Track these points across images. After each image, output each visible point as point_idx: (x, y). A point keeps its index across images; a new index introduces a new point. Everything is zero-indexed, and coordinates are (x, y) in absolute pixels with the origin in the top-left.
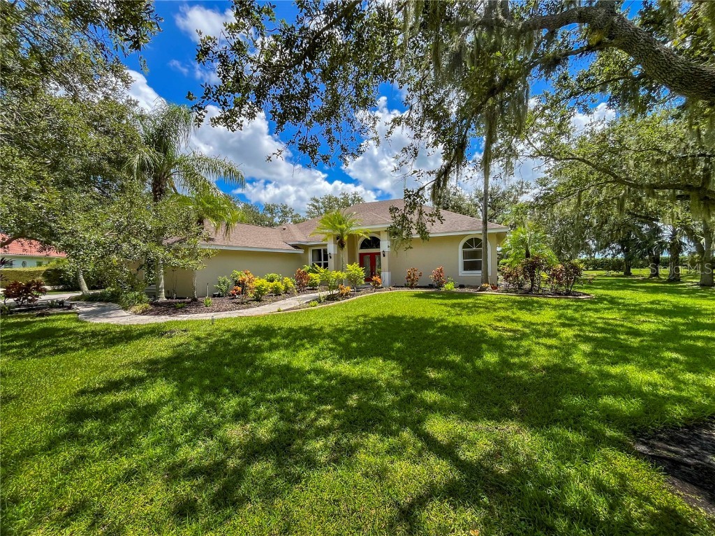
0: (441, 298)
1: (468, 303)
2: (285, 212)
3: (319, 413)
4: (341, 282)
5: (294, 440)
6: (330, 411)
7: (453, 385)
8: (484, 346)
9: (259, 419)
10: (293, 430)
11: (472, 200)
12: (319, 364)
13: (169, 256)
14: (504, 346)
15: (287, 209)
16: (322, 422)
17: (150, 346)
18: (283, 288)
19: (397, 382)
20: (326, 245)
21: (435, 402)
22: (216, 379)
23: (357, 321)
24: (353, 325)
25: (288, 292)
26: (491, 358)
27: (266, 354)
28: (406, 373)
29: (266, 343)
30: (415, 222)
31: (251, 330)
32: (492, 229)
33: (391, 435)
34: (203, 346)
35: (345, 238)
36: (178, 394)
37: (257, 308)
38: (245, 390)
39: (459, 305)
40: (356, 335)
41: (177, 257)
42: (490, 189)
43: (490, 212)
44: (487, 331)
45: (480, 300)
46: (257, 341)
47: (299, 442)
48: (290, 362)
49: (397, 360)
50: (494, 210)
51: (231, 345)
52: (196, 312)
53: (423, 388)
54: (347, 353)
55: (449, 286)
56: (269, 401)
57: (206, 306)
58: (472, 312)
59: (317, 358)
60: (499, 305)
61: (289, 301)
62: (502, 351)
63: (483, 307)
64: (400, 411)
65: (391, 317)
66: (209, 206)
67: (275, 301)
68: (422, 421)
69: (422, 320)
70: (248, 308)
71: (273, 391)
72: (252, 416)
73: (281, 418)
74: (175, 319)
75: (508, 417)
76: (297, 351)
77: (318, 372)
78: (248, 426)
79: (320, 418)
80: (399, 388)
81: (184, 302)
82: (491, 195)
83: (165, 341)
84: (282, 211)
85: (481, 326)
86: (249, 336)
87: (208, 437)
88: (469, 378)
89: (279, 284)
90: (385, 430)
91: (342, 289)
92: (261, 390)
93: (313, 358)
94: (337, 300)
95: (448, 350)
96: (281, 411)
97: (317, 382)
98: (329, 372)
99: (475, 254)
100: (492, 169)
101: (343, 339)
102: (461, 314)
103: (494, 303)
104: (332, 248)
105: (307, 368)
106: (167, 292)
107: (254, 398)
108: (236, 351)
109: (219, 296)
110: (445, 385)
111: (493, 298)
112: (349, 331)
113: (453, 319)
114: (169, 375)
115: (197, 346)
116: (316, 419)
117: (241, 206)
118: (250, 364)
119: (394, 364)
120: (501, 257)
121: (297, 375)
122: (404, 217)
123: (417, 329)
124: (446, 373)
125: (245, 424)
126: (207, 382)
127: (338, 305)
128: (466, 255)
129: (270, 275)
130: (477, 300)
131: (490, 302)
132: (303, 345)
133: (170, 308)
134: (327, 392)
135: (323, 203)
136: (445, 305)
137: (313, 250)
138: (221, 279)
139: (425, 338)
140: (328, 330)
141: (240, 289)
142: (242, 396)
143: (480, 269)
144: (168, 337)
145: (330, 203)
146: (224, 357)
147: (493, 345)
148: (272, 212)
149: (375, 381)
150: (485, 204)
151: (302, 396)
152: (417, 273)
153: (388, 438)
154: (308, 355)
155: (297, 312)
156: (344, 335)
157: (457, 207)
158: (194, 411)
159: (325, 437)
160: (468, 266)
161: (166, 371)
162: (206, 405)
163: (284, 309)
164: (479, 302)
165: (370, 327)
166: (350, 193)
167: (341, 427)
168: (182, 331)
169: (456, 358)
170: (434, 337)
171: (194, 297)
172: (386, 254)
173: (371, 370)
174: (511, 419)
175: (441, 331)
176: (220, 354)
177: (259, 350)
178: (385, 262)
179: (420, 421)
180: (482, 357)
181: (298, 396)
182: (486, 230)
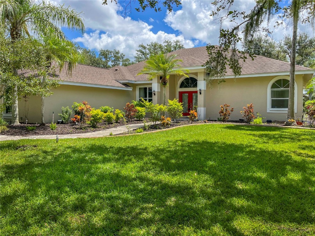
0: (250, 130)
1: (275, 134)
2: (117, 57)
3: (143, 209)
4: (163, 113)
5: (122, 227)
6: (152, 208)
7: (259, 195)
8: (288, 167)
9: (94, 210)
10: (122, 220)
11: (281, 47)
12: (144, 174)
13: (23, 84)
14: (307, 168)
15: (119, 55)
16: (145, 215)
17: (7, 156)
18: (114, 117)
19: (210, 190)
20: (151, 84)
21: (243, 207)
22: (59, 181)
23: (176, 144)
24: (172, 147)
25: (118, 122)
26: (295, 176)
27: (99, 165)
28: (218, 185)
29: (100, 158)
30: (229, 58)
31: (87, 147)
32: (299, 71)
33: (203, 228)
34: (49, 157)
35: (168, 77)
36: (29, 190)
37: (93, 133)
38: (83, 189)
39: (266, 136)
40: (175, 154)
41: (29, 85)
42: (298, 38)
43: (298, 58)
44: (291, 156)
45: (286, 132)
46: (92, 155)
47: (126, 228)
48: (119, 172)
49: (210, 174)
50: (302, 56)
51: (71, 158)
52: (44, 134)
53: (232, 196)
54: (167, 167)
55: (258, 121)
56: (102, 198)
57: (52, 130)
58: (278, 142)
59: (142, 169)
60: (303, 137)
61: (119, 129)
62: (305, 171)
63: (289, 138)
64: (212, 211)
65: (205, 143)
66: (55, 47)
67: (108, 128)
68: (231, 220)
69: (232, 145)
70: (85, 132)
71: (106, 191)
72: (88, 208)
73: (112, 211)
74: (27, 138)
75: (308, 221)
76: (125, 164)
77: (142, 179)
78: (85, 215)
79: (143, 212)
80: (211, 195)
81: (34, 126)
82: (299, 43)
83: (19, 153)
84: (115, 56)
85: (286, 152)
86: (86, 152)
87: (53, 221)
88: (274, 190)
89: (111, 115)
90: (198, 224)
91: (163, 119)
92: (96, 190)
93: (138, 169)
94: (159, 128)
95: (255, 169)
96: (112, 206)
97: (142, 186)
98: (152, 180)
99: (282, 94)
100: (300, 14)
101: (164, 157)
102: (268, 143)
103: (299, 135)
104: (156, 87)
105: (133, 176)
106: (21, 118)
107: (90, 196)
108: (76, 162)
109: (62, 123)
110: (252, 195)
111: (298, 131)
112: (169, 151)
113: (261, 146)
114: (22, 177)
115: (45, 158)
116: (140, 213)
117: (80, 51)
118: (87, 171)
119: (207, 177)
120: (306, 99)
121: (125, 181)
122: (219, 54)
123: (228, 152)
124: (253, 186)
125: (82, 214)
126: (52, 182)
127: (160, 132)
128: (274, 94)
129: (104, 108)
130: (283, 132)
131: (295, 134)
132: (130, 160)
133: (23, 130)
134: (150, 195)
135: (149, 49)
136: (254, 135)
137: (140, 88)
138: (64, 109)
139: (235, 159)
140: (151, 149)
141: (79, 117)
142: (81, 193)
143: (287, 107)
144: (22, 151)
145: (155, 49)
146: (66, 166)
147: (297, 167)
148: (106, 57)
149: (191, 188)
150: (294, 50)
151: (129, 196)
152: (229, 109)
153: (201, 230)
154: (134, 167)
155: (126, 136)
156: (165, 153)
157: (268, 53)
158: (41, 202)
159: (147, 227)
160: (275, 104)
161: (20, 174)
162: (51, 198)
163: (115, 134)
164: (284, 134)
165: (187, 149)
166: (172, 41)
167: (162, 220)
168: (33, 146)
169: (262, 175)
170: (242, 159)
171: (42, 122)
172: (202, 92)
173: (187, 180)
174: (310, 222)
175: (249, 154)
176: (62, 163)
177: (94, 161)
178: (201, 99)
179: (230, 219)
180: (287, 175)
181: (125, 195)
182: (294, 71)
